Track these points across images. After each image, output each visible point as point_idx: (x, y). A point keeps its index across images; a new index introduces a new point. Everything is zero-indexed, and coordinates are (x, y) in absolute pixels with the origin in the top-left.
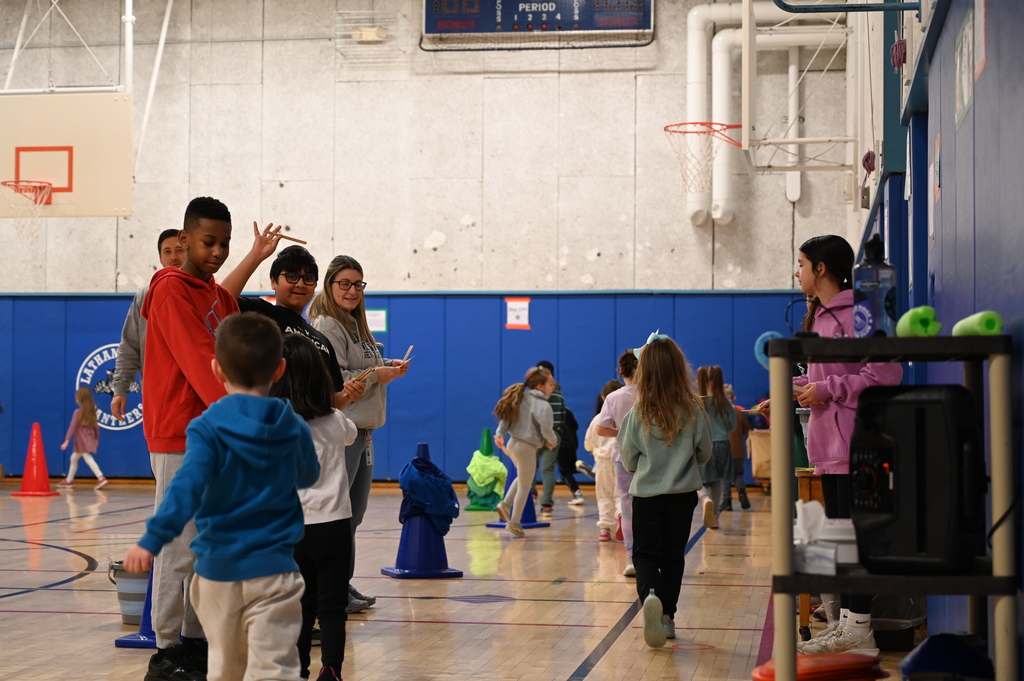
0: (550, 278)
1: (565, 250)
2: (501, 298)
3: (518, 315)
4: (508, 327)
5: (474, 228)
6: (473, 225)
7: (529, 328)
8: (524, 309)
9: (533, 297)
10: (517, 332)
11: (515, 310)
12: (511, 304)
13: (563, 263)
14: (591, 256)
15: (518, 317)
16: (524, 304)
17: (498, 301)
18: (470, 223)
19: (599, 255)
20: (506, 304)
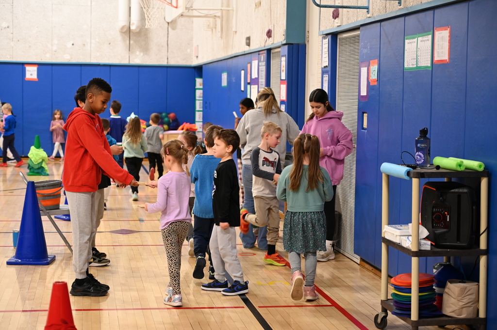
0: (48, 55)
1: (56, 41)
2: (23, 64)
3: (31, 73)
4: (26, 80)
5: (8, 29)
6: (8, 27)
7: (37, 80)
8: (35, 70)
9: (40, 65)
10: (31, 82)
11: (30, 71)
12: (28, 68)
13: (55, 48)
14: (69, 45)
15: (31, 75)
16: (35, 68)
17: (21, 66)
18: (7, 26)
19: (73, 45)
20: (25, 68)
